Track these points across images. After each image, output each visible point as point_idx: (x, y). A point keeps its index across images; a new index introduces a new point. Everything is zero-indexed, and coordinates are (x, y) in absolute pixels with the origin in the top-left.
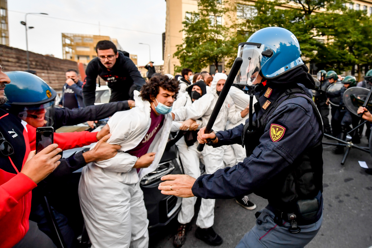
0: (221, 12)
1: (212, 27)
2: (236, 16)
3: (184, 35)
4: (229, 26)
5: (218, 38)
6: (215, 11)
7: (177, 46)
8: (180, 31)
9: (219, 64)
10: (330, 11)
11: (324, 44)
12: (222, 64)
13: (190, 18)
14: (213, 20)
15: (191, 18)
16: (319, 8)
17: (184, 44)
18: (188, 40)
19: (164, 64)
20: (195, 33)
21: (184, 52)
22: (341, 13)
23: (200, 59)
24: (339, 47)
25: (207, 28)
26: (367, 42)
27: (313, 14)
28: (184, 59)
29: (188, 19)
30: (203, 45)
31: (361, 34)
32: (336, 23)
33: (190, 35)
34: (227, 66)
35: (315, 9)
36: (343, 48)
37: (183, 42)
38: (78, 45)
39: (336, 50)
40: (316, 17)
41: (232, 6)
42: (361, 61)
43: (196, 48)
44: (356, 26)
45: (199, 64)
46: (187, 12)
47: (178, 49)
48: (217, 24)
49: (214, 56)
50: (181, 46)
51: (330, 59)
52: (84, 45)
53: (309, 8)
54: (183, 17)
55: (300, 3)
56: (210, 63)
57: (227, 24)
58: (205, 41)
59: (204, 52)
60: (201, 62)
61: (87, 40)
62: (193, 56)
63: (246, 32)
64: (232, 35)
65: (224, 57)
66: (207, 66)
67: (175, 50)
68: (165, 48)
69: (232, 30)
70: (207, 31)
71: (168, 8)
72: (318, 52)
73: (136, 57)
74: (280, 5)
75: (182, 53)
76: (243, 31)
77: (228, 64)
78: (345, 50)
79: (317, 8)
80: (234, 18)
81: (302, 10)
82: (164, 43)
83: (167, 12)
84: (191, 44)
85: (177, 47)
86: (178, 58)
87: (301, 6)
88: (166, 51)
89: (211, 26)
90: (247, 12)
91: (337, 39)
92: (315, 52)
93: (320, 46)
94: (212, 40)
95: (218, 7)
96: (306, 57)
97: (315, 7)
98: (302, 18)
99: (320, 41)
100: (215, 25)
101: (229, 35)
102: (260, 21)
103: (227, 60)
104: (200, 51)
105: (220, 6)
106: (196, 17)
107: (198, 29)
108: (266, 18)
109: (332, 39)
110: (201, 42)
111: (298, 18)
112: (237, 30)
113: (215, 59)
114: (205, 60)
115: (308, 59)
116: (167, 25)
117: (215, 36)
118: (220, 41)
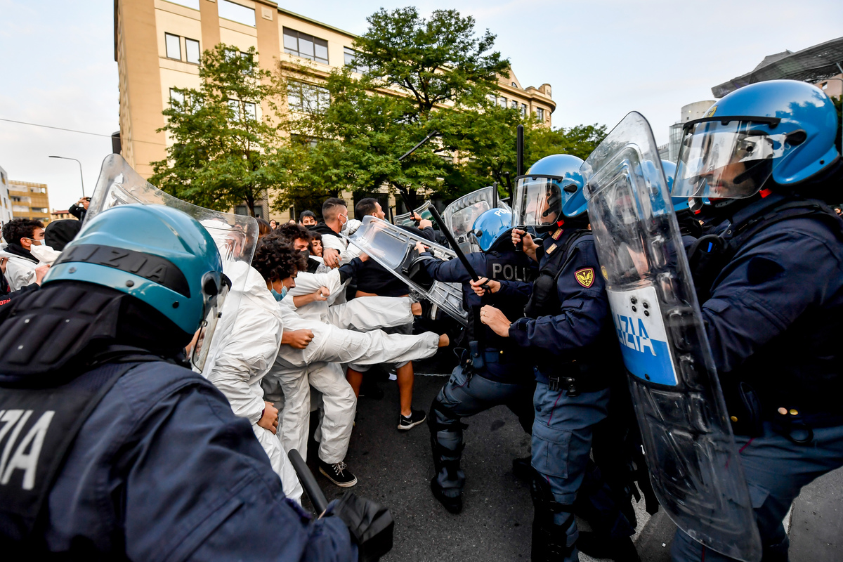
0: (254, 94)
1: (236, 124)
2: (286, 104)
3: (170, 140)
4: (275, 126)
5: (251, 149)
6: (243, 92)
7: (153, 164)
8: (159, 130)
9: (256, 203)
10: (464, 107)
11: (453, 165)
12: (263, 203)
13: (181, 103)
14: (238, 109)
15: (185, 102)
16: (444, 99)
17: (169, 158)
18: (179, 152)
20: (197, 136)
21: (172, 178)
22: (481, 112)
23: (213, 192)
24: (479, 170)
25: (225, 126)
27: (432, 109)
29: (176, 104)
30: (215, 161)
31: (513, 149)
32: (475, 130)
33: (184, 139)
34: (273, 207)
35: (437, 101)
36: (486, 174)
37: (170, 155)
39: (474, 176)
40: (441, 117)
41: (278, 85)
43: (201, 170)
44: (505, 135)
45: (210, 202)
46: (175, 89)
47: (156, 170)
48: (247, 119)
49: (245, 187)
50: (164, 162)
53: (427, 98)
54: (166, 99)
55: (411, 88)
56: (235, 201)
57: (269, 120)
58: (222, 152)
59: (221, 178)
60: (216, 199)
62: (195, 186)
63: (312, 137)
64: (281, 143)
65: (266, 189)
66: (228, 208)
67: (150, 173)
69: (281, 133)
70: (225, 133)
71: (124, 76)
72: (446, 180)
73: (43, 190)
74: (372, 88)
75: (166, 179)
76: (303, 135)
77: (276, 202)
78: (488, 177)
79: (440, 99)
80: (283, 107)
81: (414, 102)
83: (120, 86)
84: (188, 160)
85: (154, 166)
87: (412, 93)
89: (233, 123)
90: (311, 99)
91: (474, 157)
92: (441, 180)
93: (448, 168)
94: (236, 152)
95: (248, 82)
96: (425, 189)
97: (436, 97)
98: (414, 117)
99: (447, 159)
100: (244, 121)
101: (275, 142)
102: (339, 117)
103: (273, 194)
104: (211, 176)
105: (252, 80)
106: (198, 100)
107: (204, 127)
108: (351, 112)
109: (466, 156)
110: (211, 155)
111: (408, 116)
112: (292, 134)
113: (246, 193)
114: (225, 194)
115: (430, 191)
116: (124, 116)
117: (243, 143)
118: (257, 156)
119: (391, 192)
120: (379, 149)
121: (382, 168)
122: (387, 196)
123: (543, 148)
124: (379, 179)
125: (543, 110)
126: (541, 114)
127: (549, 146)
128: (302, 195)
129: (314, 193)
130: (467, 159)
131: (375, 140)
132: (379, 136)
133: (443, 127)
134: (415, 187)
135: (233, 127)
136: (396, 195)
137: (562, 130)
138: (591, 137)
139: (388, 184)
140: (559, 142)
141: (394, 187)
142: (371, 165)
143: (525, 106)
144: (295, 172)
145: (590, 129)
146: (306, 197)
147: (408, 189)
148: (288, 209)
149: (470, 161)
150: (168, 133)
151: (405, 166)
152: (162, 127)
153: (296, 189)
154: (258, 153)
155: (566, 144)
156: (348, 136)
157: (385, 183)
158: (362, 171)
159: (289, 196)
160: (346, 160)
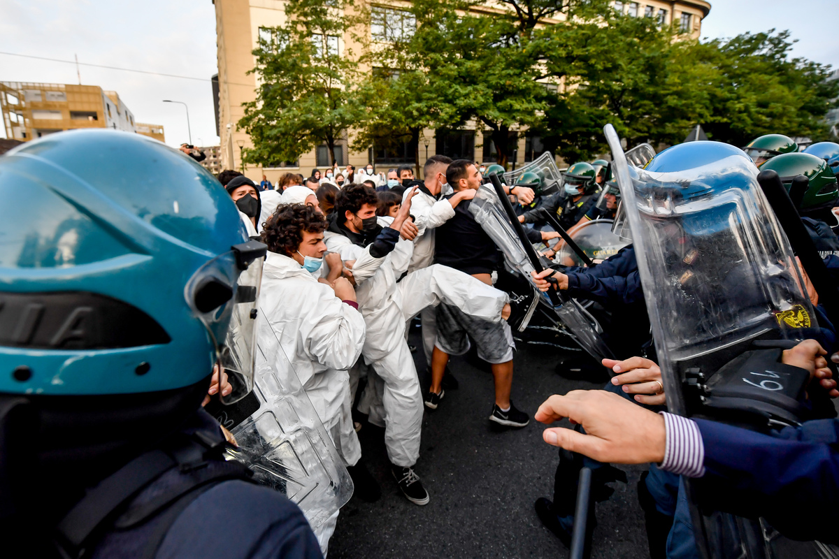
0: (337, 26)
1: (319, 60)
2: (369, 33)
3: (258, 81)
4: (356, 59)
5: (332, 86)
6: (326, 26)
7: (244, 104)
8: (248, 73)
9: (336, 143)
10: (577, 20)
11: (558, 95)
12: (343, 143)
13: (269, 42)
14: (321, 44)
16: (552, 12)
17: (258, 99)
18: (267, 92)
19: (221, 143)
20: (282, 76)
21: (259, 120)
22: (602, 25)
23: (295, 133)
24: (591, 100)
25: (309, 64)
26: (651, 89)
27: (537, 27)
28: (259, 133)
29: (264, 43)
30: (299, 101)
31: (643, 72)
33: (271, 79)
34: (353, 147)
35: (544, 15)
36: (599, 103)
37: (258, 96)
38: (35, 107)
39: (583, 107)
40: (548, 35)
41: (361, 14)
42: (635, 131)
43: (285, 110)
44: (633, 53)
45: (293, 144)
46: (264, 29)
47: (246, 111)
48: (329, 54)
49: (326, 127)
50: (253, 104)
51: (571, 127)
52: (49, 108)
53: (530, 13)
54: (255, 39)
55: (511, 2)
56: (316, 141)
57: (351, 54)
58: (305, 92)
59: (303, 118)
60: (298, 139)
61: (53, 95)
62: (280, 127)
63: (395, 69)
64: (361, 79)
65: (346, 129)
66: (310, 149)
67: (241, 114)
68: (220, 110)
69: (362, 67)
70: (308, 71)
71: (220, 19)
72: (547, 114)
74: (466, 7)
75: (256, 120)
76: (386, 68)
77: (355, 142)
79: (548, 12)
80: (366, 38)
81: (514, 19)
82: (216, 100)
83: (217, 29)
84: (274, 102)
85: (245, 107)
86: (247, 133)
87: (513, 8)
88: (223, 116)
89: (316, 59)
90: (395, 26)
91: (587, 83)
92: (540, 114)
93: (552, 98)
94: (320, 90)
95: (331, 14)
96: (520, 125)
97: (543, 10)
98: (513, 37)
99: (550, 87)
100: (326, 56)
101: (356, 78)
102: (424, 45)
103: (352, 134)
104: (295, 116)
105: (335, 11)
106: (283, 38)
107: (288, 65)
108: (438, 38)
109: (575, 83)
110: (295, 95)
111: (505, 37)
112: (374, 67)
113: (327, 133)
114: (306, 135)
115: (525, 128)
116: (221, 58)
117: (325, 81)
118: (337, 93)
119: (479, 128)
120: (468, 79)
121: (470, 101)
122: (473, 133)
123: (686, 67)
124: (467, 113)
125: (690, 15)
126: (686, 21)
127: (694, 64)
128: (381, 133)
129: (394, 131)
130: (576, 86)
131: (464, 69)
132: (469, 64)
133: (549, 49)
134: (507, 122)
135: (316, 64)
136: (484, 132)
137: (716, 42)
138: (762, 49)
139: (476, 119)
140: (710, 59)
141: (483, 122)
142: (458, 98)
143: (665, 11)
144: (375, 109)
145: (762, 37)
146: (386, 136)
147: (499, 125)
148: (367, 150)
149: (581, 88)
150: (257, 75)
151: (497, 98)
152: (251, 70)
153: (377, 127)
154: (339, 90)
155: (721, 60)
156: (433, 67)
157: (472, 118)
158: (447, 105)
159: (368, 136)
160: (430, 92)
